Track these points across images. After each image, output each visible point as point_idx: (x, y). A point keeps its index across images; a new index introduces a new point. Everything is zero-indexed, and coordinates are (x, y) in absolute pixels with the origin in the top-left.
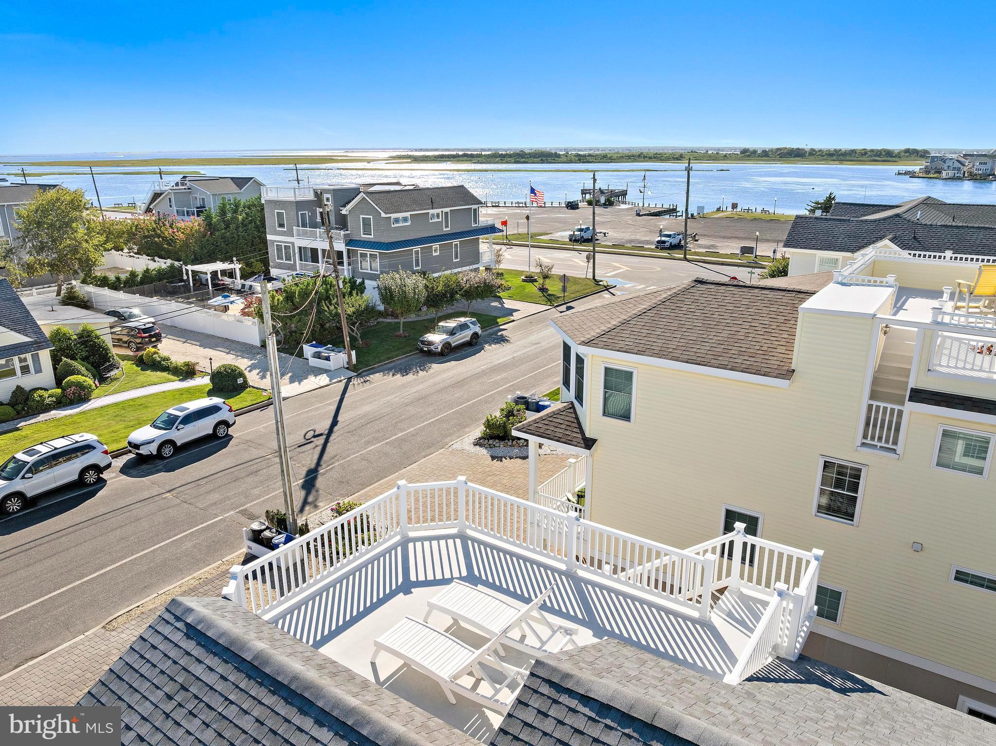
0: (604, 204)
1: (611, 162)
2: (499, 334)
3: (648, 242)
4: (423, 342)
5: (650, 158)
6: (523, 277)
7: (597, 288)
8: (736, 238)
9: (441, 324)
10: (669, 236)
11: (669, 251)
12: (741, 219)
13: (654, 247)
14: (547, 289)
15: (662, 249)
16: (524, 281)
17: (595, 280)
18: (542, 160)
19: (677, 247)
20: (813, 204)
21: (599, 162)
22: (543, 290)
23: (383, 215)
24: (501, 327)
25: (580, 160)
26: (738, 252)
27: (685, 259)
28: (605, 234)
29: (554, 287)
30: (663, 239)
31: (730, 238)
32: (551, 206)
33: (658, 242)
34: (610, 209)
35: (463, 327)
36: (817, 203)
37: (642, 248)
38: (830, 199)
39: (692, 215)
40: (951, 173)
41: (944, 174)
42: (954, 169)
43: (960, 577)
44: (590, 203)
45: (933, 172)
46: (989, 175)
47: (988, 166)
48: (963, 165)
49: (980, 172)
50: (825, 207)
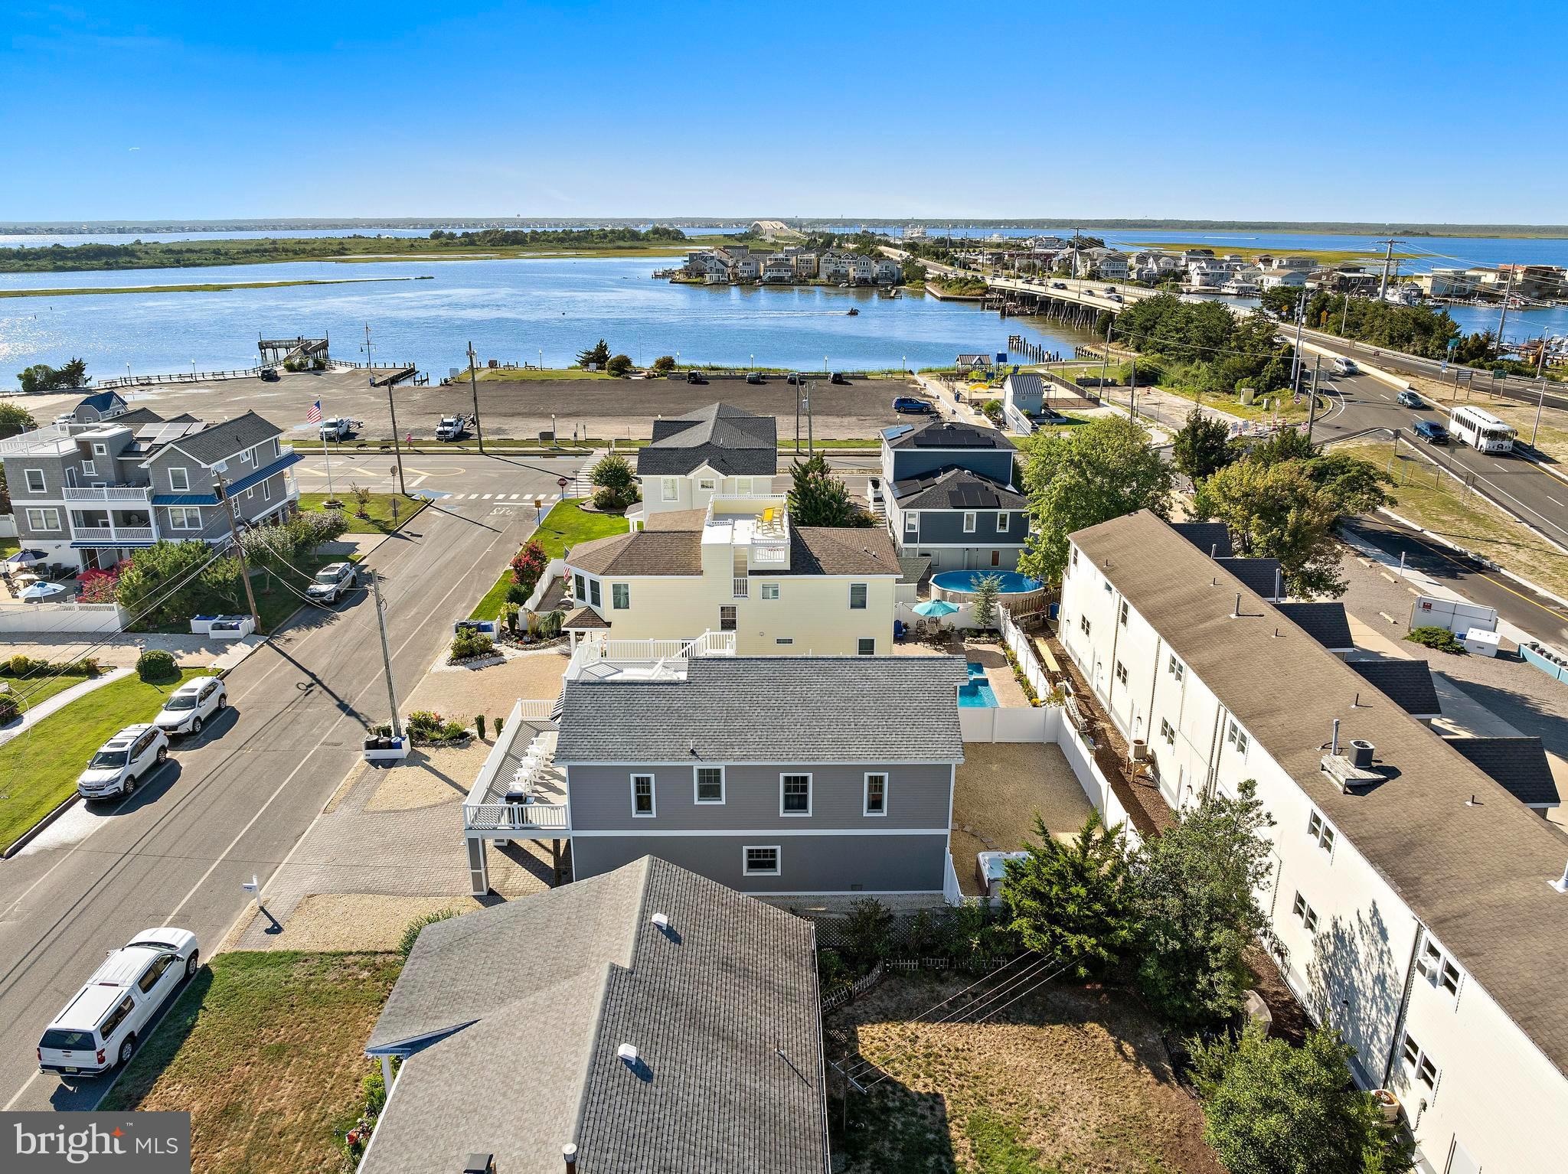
0: (314, 369)
1: (234, 263)
2: (366, 571)
3: (429, 432)
4: (313, 595)
6: (325, 503)
7: (417, 506)
8: (519, 414)
9: (320, 573)
10: (450, 424)
11: (459, 443)
12: (507, 384)
13: (435, 438)
14: (367, 515)
15: (448, 440)
16: (328, 507)
17: (407, 494)
18: (107, 263)
19: (461, 436)
20: (584, 355)
21: (214, 265)
22: (363, 516)
23: (204, 466)
25: (178, 261)
26: (536, 436)
27: (483, 453)
28: (361, 424)
29: (372, 511)
30: (446, 428)
31: (513, 415)
33: (440, 433)
34: (324, 375)
35: (343, 573)
36: (589, 353)
38: (602, 348)
39: (446, 381)
40: (715, 276)
41: (707, 279)
42: (718, 271)
43: (779, 641)
44: (290, 368)
45: (695, 274)
46: (756, 278)
47: (753, 267)
48: (727, 266)
49: (746, 275)
50: (598, 357)
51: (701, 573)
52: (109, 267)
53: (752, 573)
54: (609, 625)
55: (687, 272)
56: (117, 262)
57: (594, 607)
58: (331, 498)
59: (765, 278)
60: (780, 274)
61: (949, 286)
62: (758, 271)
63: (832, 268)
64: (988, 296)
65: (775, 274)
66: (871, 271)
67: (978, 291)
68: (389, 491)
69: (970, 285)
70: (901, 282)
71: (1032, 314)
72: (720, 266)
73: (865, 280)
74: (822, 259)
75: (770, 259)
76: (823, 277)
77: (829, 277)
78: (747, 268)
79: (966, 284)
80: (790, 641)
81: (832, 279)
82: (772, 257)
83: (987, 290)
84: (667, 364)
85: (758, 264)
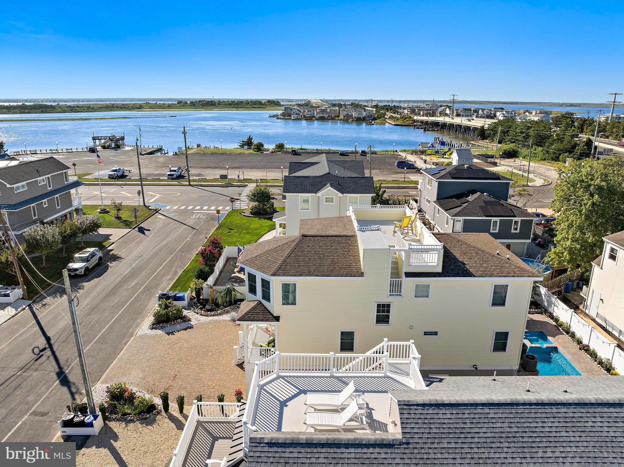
0: (115, 148)
1: (95, 111)
2: (111, 253)
3: (163, 175)
4: (70, 270)
5: (121, 108)
6: (99, 210)
7: (151, 212)
8: (210, 167)
9: (76, 255)
10: (175, 171)
11: (178, 181)
12: (205, 154)
13: (166, 178)
14: (120, 217)
15: (173, 179)
16: (100, 213)
17: (146, 206)
18: (42, 111)
19: (180, 177)
20: (241, 142)
22: (118, 218)
23: (8, 186)
24: (109, 248)
25: (72, 110)
26: (219, 177)
27: (190, 185)
28: (130, 171)
29: (125, 215)
30: (172, 173)
31: (207, 168)
32: (76, 151)
33: (169, 175)
34: (119, 151)
35: (93, 255)
36: (244, 142)
37: (159, 180)
38: (250, 139)
39: (176, 153)
40: (296, 116)
41: (292, 117)
42: (297, 114)
43: (426, 334)
44: (104, 147)
45: (287, 115)
46: (313, 117)
47: (312, 112)
48: (301, 112)
49: (309, 116)
50: (249, 143)
51: (362, 275)
52: (43, 112)
53: (409, 275)
54: (277, 319)
55: (283, 115)
56: (46, 110)
57: (264, 302)
58: (102, 207)
59: (317, 117)
60: (323, 116)
61: (398, 120)
62: (314, 114)
63: (345, 113)
64: (415, 124)
65: (321, 115)
66: (362, 114)
67: (411, 122)
68: (137, 204)
69: (407, 119)
70: (375, 119)
71: (438, 130)
72: (298, 112)
73: (360, 118)
74: (341, 110)
75: (319, 109)
76: (341, 117)
77: (344, 117)
78: (309, 113)
79: (405, 119)
80: (436, 333)
81: (346, 117)
82: (320, 108)
83: (415, 121)
84: (280, 147)
85: (314, 111)
